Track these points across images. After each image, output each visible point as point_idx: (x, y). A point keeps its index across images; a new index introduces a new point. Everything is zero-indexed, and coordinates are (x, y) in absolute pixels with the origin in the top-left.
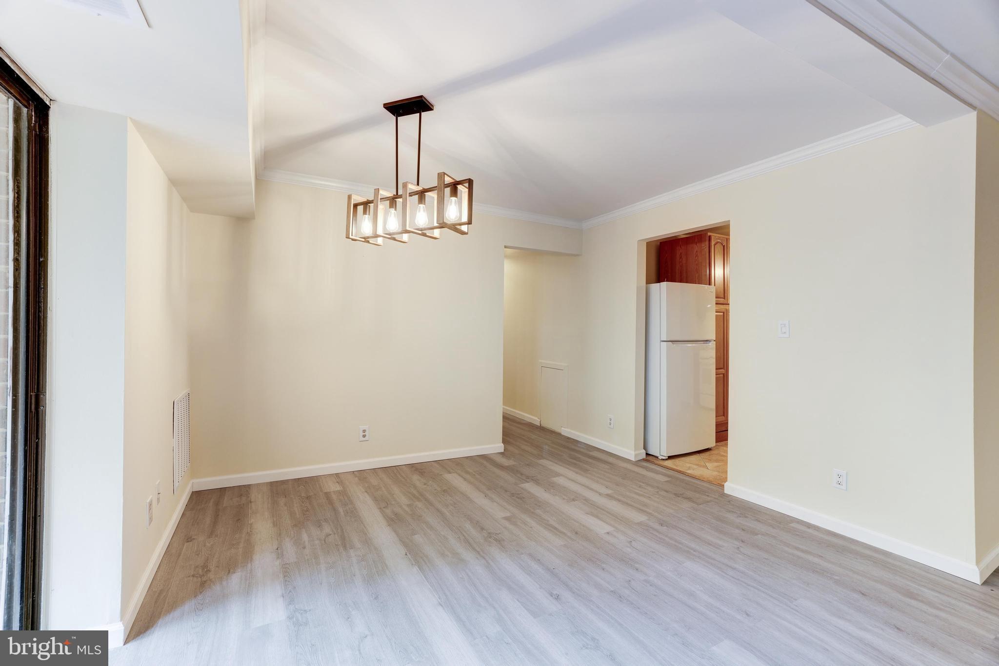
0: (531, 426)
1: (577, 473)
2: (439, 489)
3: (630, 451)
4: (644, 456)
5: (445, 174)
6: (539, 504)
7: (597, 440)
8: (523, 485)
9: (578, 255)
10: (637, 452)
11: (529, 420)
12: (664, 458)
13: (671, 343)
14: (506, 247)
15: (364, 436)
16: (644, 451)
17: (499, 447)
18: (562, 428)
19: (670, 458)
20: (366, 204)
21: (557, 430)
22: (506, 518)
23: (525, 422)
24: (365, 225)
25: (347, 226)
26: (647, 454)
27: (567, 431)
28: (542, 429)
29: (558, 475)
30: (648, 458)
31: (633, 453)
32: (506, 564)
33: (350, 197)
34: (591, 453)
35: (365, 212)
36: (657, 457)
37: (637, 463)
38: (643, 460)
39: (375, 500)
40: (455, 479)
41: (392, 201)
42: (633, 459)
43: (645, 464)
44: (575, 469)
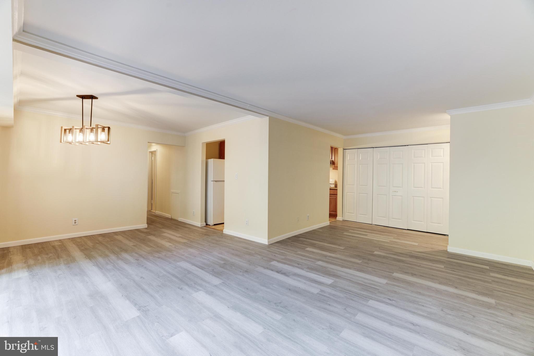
0: (167, 219)
1: (173, 232)
2: (109, 240)
3: (198, 222)
4: (205, 225)
5: (98, 125)
6: (150, 241)
7: (191, 221)
8: (148, 237)
9: (184, 146)
10: (202, 224)
11: (167, 217)
12: (212, 225)
13: (215, 182)
14: (148, 142)
15: (75, 223)
16: (205, 223)
17: (145, 226)
18: (179, 218)
19: (215, 225)
20: (70, 130)
21: (177, 219)
22: (134, 246)
23: (165, 217)
24: (70, 137)
25: (60, 138)
26: (207, 224)
27: (180, 219)
28: (172, 219)
29: (165, 233)
30: (207, 226)
31: (200, 224)
32: (125, 255)
33: (62, 127)
34: (186, 226)
35: (69, 133)
36: (210, 225)
37: (201, 228)
38: (205, 226)
39: (77, 245)
40: (119, 237)
41: (81, 130)
42: (200, 226)
43: (205, 228)
44: (173, 231)
